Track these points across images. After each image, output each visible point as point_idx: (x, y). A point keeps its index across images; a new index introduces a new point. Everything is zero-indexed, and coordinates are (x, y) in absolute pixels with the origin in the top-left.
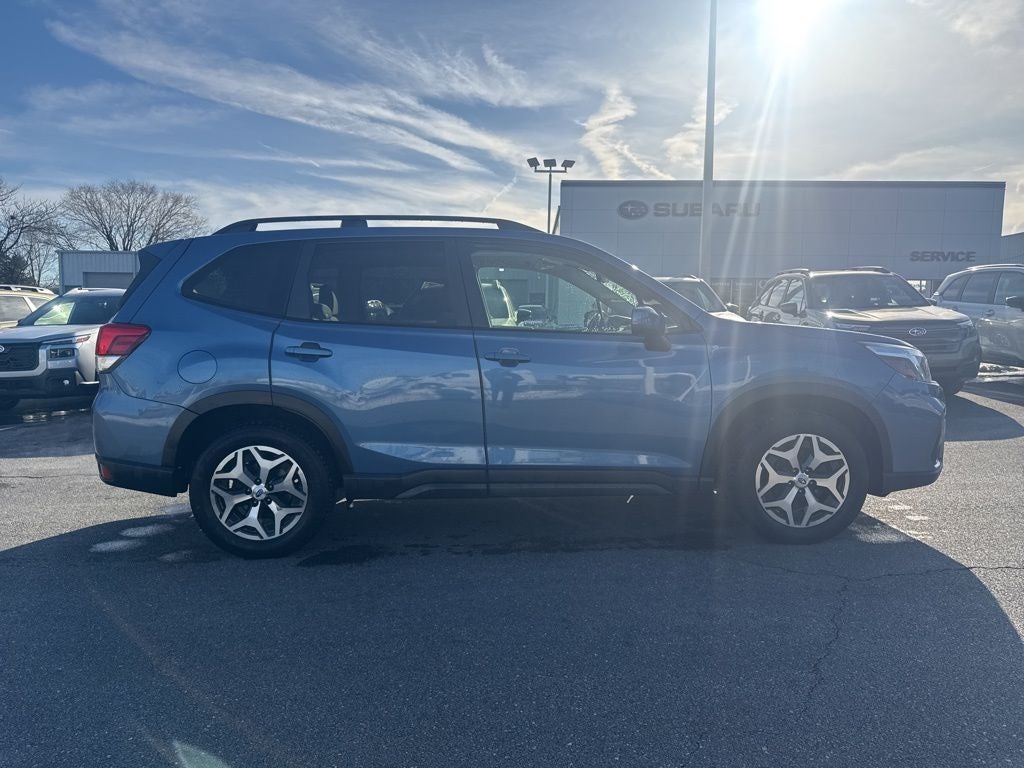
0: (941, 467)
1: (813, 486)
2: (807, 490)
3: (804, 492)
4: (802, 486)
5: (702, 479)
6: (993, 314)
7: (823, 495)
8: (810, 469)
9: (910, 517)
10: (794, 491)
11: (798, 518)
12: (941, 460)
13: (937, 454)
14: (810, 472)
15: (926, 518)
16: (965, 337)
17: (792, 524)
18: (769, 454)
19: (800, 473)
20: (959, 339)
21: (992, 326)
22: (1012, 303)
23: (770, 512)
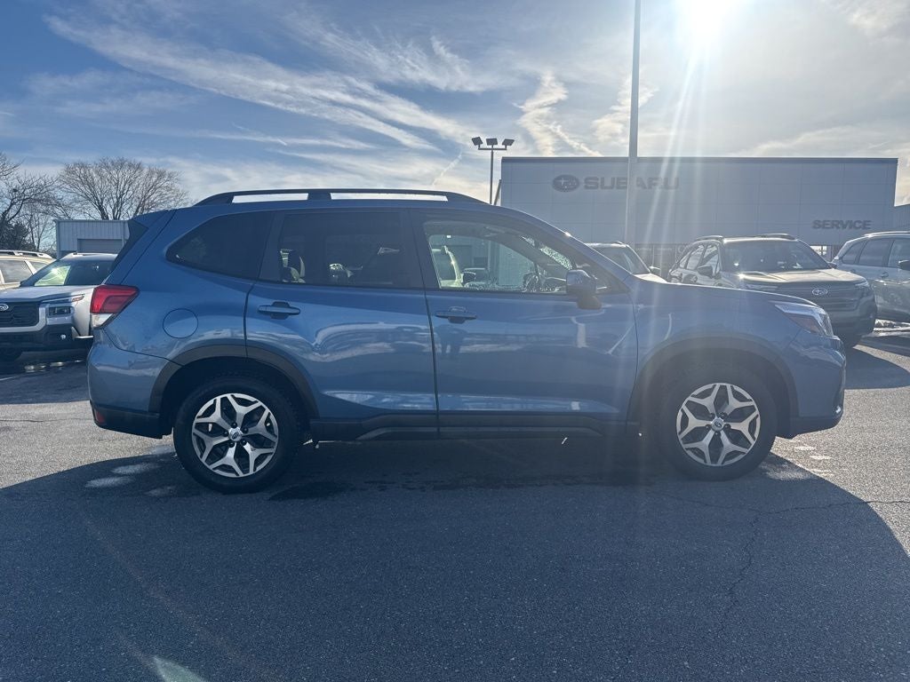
0: (842, 412)
1: (728, 430)
2: (723, 433)
3: (720, 434)
4: (718, 429)
5: (629, 423)
6: (887, 276)
7: (737, 437)
8: (725, 414)
9: (813, 457)
10: (711, 434)
11: (714, 458)
12: (842, 406)
13: (838, 400)
14: (726, 417)
15: (828, 458)
16: (862, 296)
17: (709, 463)
18: (689, 401)
19: (716, 418)
20: (857, 298)
21: (886, 287)
22: (903, 266)
23: (689, 453)
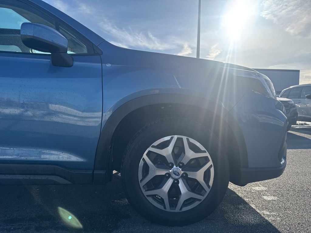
0: (285, 163)
1: (185, 178)
2: (181, 181)
3: (178, 182)
4: (177, 177)
5: (96, 172)
6: (301, 102)
7: (193, 185)
8: (183, 164)
10: (170, 182)
11: (173, 204)
12: (285, 158)
13: (282, 155)
14: (183, 167)
16: (291, 108)
17: (168, 209)
18: (149, 151)
19: (175, 166)
20: (289, 108)
21: (300, 108)
22: (308, 97)
23: (150, 199)
